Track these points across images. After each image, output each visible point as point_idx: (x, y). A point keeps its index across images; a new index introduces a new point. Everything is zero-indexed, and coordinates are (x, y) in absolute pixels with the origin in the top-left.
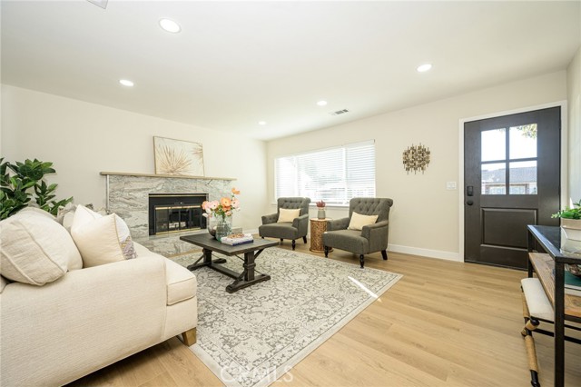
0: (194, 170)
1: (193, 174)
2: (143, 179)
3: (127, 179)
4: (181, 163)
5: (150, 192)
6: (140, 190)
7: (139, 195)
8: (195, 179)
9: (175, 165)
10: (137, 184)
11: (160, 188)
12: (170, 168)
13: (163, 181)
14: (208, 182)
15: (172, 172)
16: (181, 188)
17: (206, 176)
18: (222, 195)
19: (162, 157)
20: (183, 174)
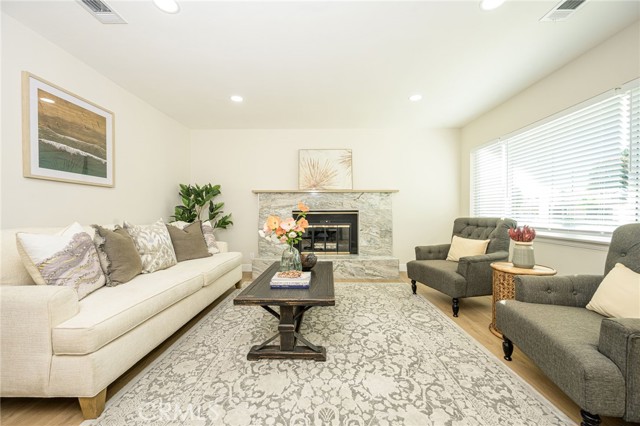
0: (341, 182)
1: (339, 187)
2: (286, 196)
3: (273, 196)
4: (326, 175)
5: (293, 208)
6: (284, 207)
7: (283, 212)
8: (341, 193)
9: (318, 178)
10: (282, 201)
12: (313, 182)
13: (305, 197)
14: (358, 195)
15: (314, 186)
16: (326, 204)
17: (356, 189)
18: (377, 212)
19: (305, 171)
20: (325, 187)
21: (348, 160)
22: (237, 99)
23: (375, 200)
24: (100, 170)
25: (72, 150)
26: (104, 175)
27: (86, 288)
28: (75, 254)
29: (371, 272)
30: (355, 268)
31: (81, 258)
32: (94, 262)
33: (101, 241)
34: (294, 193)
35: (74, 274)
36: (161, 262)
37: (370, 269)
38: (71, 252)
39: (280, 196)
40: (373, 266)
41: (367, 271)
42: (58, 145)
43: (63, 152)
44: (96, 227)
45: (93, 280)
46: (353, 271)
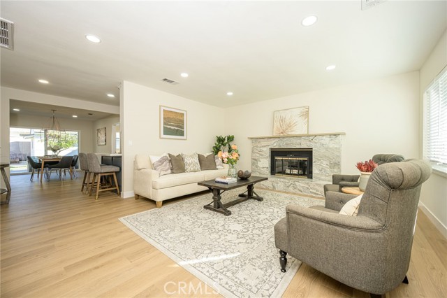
0: (300, 129)
1: (299, 133)
2: (266, 140)
3: (259, 140)
4: (289, 126)
5: (270, 147)
6: (265, 146)
7: (265, 149)
8: (299, 137)
9: (285, 128)
10: (264, 143)
11: (276, 145)
12: (281, 131)
13: (277, 140)
14: (312, 138)
15: (282, 133)
16: (289, 144)
17: (310, 133)
18: (327, 149)
19: (277, 124)
20: (290, 133)
21: (306, 114)
22: (230, 94)
23: (326, 140)
24: (182, 134)
25: (173, 128)
26: (183, 135)
27: (163, 173)
28: (162, 161)
29: (315, 191)
30: (303, 187)
31: (163, 163)
32: (167, 165)
33: (170, 159)
34: (271, 138)
35: (160, 167)
36: (192, 169)
37: (314, 189)
38: (160, 161)
39: (262, 140)
40: (316, 187)
41: (311, 190)
42: (168, 127)
43: (170, 129)
44: (169, 154)
45: (166, 171)
46: (301, 189)
